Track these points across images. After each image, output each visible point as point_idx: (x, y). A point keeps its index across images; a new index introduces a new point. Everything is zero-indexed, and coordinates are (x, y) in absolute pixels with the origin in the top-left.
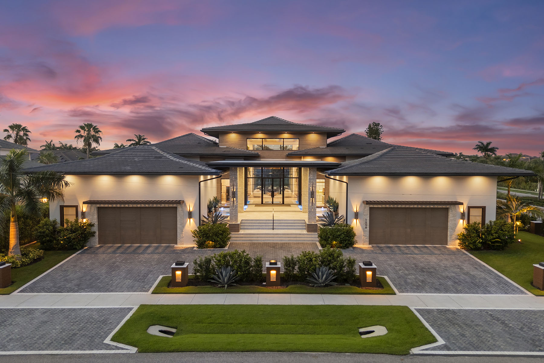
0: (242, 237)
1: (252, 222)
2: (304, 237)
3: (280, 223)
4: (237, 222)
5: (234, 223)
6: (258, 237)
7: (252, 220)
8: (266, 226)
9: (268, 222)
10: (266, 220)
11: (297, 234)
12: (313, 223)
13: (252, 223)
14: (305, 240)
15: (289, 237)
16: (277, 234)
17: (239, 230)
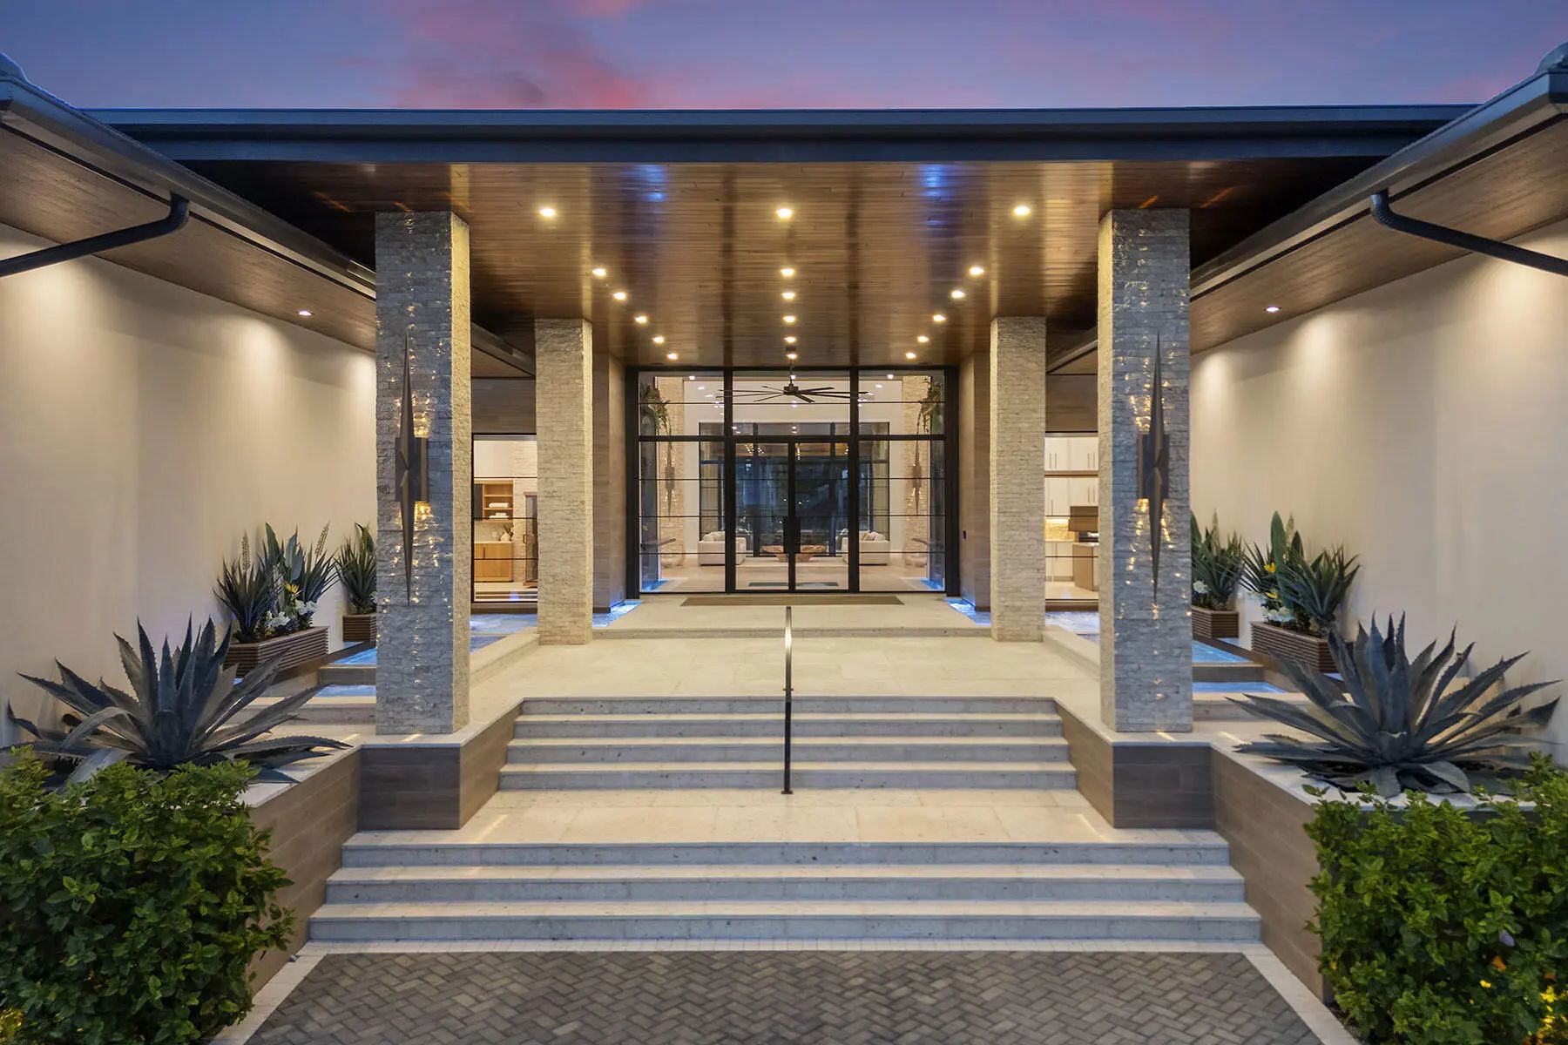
0: (467, 891)
1: (607, 724)
2: (1101, 890)
3: (848, 729)
4: (446, 730)
5: (411, 739)
6: (628, 890)
7: (612, 704)
8: (725, 754)
9: (742, 723)
10: (732, 704)
11: (1023, 847)
12: (1168, 738)
13: (607, 729)
14: (1111, 921)
15: (942, 890)
16: (825, 847)
17: (456, 812)
